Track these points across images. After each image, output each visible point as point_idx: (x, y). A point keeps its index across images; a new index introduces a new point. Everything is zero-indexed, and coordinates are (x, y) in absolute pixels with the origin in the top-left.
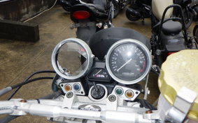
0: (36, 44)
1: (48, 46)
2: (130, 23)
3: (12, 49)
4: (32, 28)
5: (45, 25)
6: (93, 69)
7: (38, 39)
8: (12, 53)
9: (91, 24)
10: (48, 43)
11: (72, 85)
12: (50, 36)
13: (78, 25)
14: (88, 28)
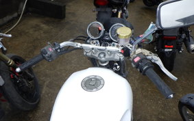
0: (62, 21)
1: (72, 23)
2: (146, 8)
3: (44, 23)
4: (60, 7)
5: (70, 4)
6: (104, 35)
7: (64, 17)
8: (45, 27)
9: (108, 10)
10: (72, 21)
11: (95, 41)
12: (74, 14)
13: (99, 9)
14: (106, 12)
